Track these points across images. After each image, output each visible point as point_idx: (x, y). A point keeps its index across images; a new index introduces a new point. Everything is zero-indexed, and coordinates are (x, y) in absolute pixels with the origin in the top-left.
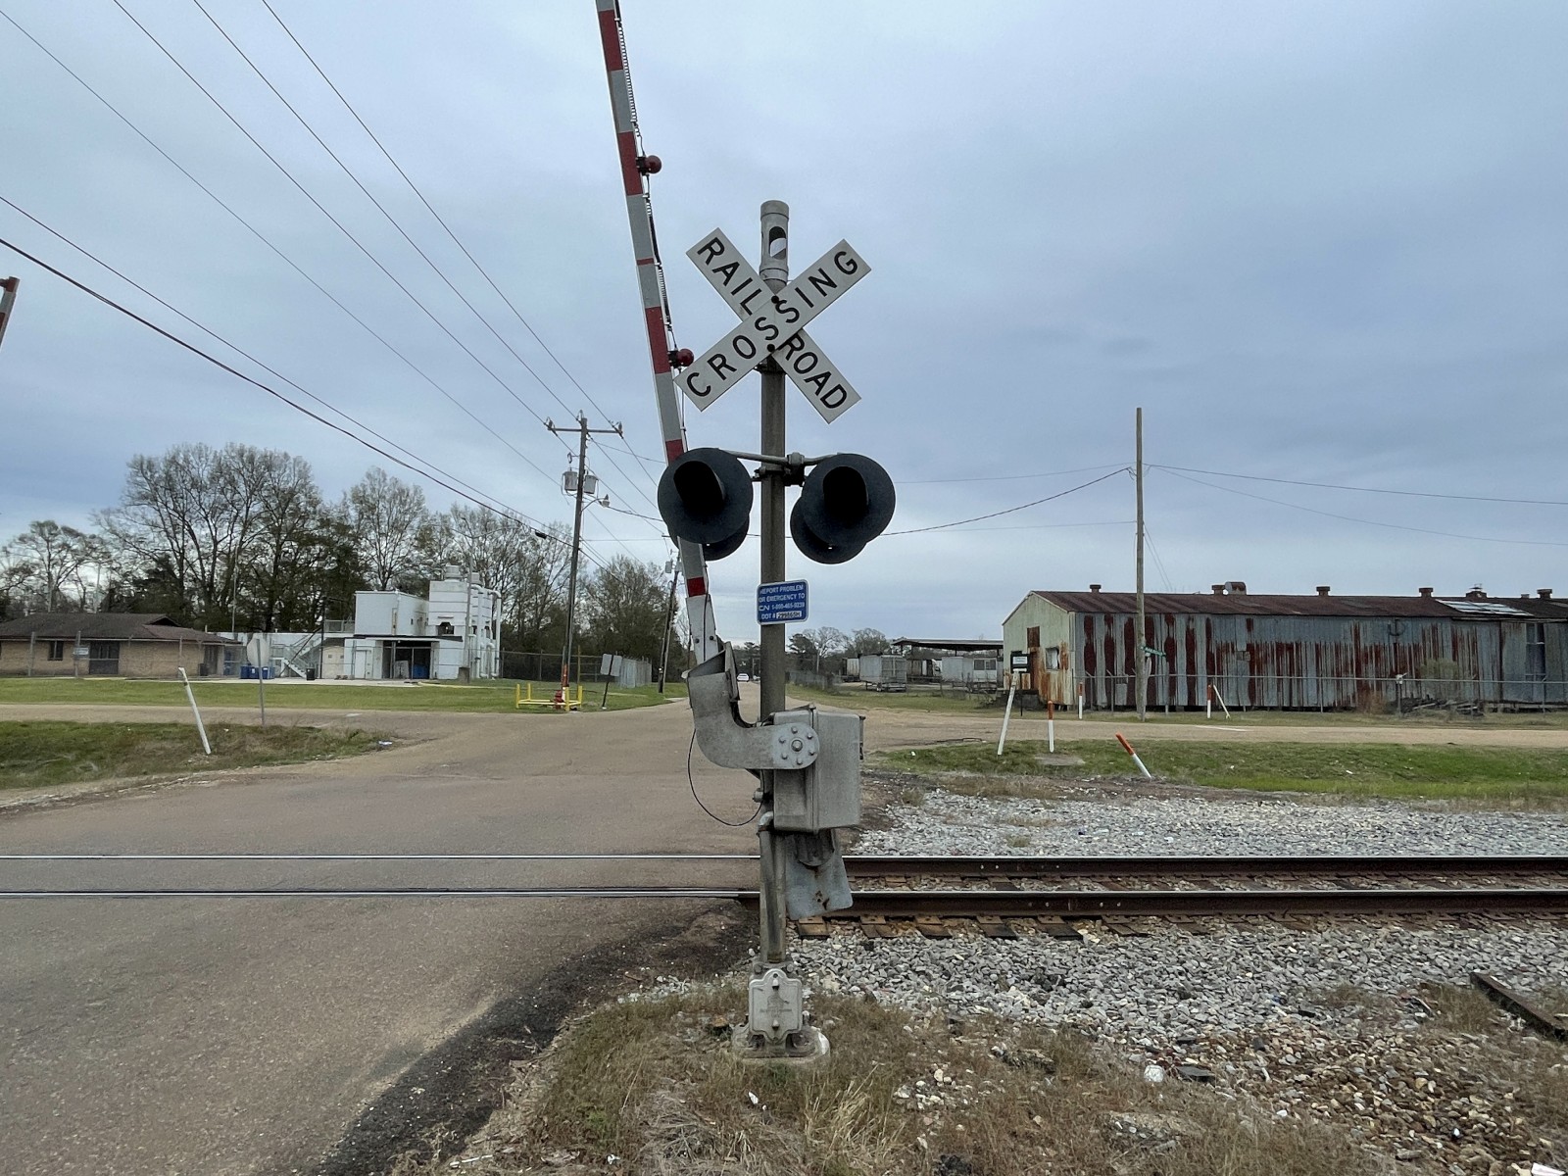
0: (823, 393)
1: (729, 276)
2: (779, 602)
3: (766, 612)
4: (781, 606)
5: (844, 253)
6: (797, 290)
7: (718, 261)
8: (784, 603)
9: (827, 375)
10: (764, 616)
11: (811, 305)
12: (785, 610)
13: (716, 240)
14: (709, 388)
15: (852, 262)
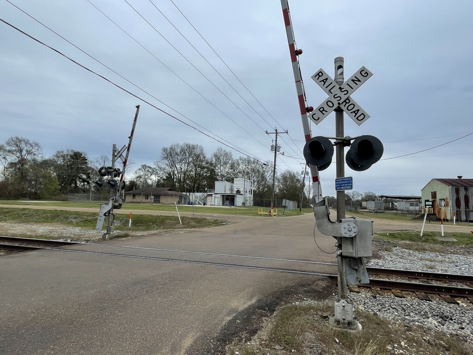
0: (357, 117)
1: (325, 83)
2: (343, 184)
3: (338, 187)
4: (344, 185)
5: (363, 70)
6: (348, 84)
7: (321, 78)
8: (344, 184)
9: (358, 110)
10: (338, 188)
11: (352, 88)
12: (345, 186)
13: (320, 72)
14: (319, 118)
15: (366, 73)
